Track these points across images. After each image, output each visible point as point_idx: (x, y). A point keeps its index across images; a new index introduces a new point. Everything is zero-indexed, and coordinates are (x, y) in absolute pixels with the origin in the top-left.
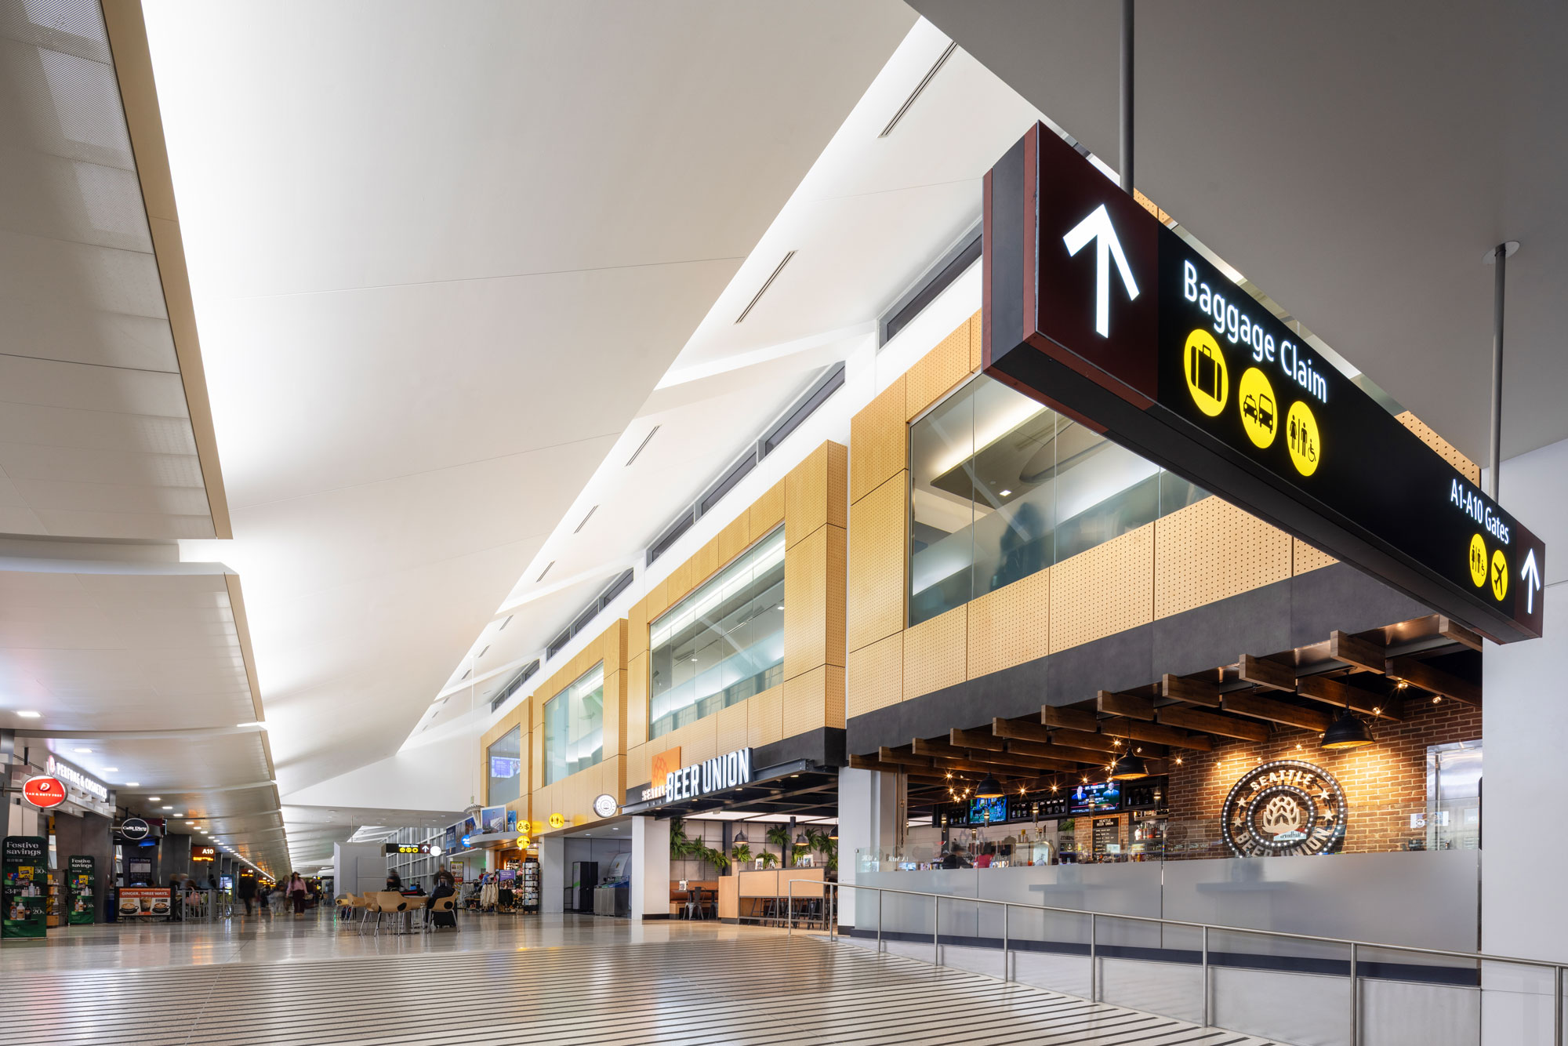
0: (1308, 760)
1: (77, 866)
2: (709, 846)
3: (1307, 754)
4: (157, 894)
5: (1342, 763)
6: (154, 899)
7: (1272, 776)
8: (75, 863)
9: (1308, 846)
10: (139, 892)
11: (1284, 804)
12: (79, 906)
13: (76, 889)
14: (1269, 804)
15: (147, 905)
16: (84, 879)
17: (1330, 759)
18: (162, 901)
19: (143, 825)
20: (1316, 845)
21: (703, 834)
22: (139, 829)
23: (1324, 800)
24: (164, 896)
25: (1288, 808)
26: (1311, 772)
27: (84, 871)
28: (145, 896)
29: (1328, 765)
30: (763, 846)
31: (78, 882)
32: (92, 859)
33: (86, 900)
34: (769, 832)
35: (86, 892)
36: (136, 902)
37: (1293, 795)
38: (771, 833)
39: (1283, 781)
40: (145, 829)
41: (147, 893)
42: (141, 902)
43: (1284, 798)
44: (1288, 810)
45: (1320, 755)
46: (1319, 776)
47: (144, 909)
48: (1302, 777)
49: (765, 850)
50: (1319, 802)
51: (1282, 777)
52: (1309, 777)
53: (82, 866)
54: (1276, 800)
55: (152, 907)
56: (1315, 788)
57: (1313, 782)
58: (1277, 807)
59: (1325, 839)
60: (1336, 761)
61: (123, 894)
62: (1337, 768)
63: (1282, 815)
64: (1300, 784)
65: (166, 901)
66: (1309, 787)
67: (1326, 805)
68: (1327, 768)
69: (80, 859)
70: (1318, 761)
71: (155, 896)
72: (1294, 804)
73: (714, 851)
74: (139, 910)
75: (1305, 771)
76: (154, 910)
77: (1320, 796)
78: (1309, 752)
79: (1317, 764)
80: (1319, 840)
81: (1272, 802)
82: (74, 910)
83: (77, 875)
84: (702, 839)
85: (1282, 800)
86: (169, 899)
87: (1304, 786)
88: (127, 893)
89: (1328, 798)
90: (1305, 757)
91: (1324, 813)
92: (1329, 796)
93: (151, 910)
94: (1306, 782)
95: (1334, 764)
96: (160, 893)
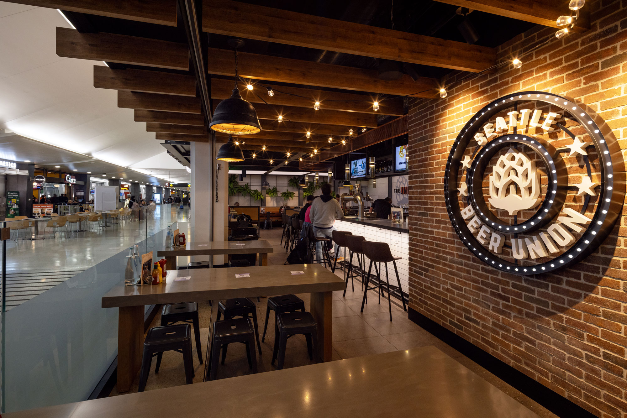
0: (550, 89)
1: (11, 195)
2: (253, 188)
3: (549, 79)
4: (47, 207)
5: (611, 83)
6: (46, 209)
7: (500, 122)
8: (10, 194)
9: (551, 238)
10: (41, 206)
11: (514, 164)
12: (12, 212)
13: (10, 205)
14: (495, 164)
15: (44, 211)
16: (14, 201)
17: (587, 81)
18: (50, 210)
19: (43, 178)
20: (563, 238)
21: (249, 182)
22: (41, 180)
23: (578, 157)
24: (50, 208)
25: (520, 170)
26: (555, 109)
27: (14, 198)
28: (43, 208)
29: (584, 91)
30: (286, 188)
31: (11, 202)
32: (18, 193)
33: (15, 209)
34: (290, 181)
35: (15, 206)
36: (39, 210)
37: (527, 151)
38: (291, 181)
39: (515, 129)
40: (43, 180)
41: (44, 207)
42: (41, 210)
43: (515, 154)
44: (520, 174)
45: (570, 77)
46: (567, 114)
47: (43, 213)
48: (542, 119)
49: (287, 190)
50: (570, 160)
51: (513, 121)
52: (551, 116)
53: (13, 195)
54: (504, 158)
55: (46, 212)
56: (563, 137)
57: (558, 125)
58: (506, 168)
59: (579, 229)
60: (599, 83)
61: (34, 207)
62: (602, 96)
63: (513, 183)
64: (539, 130)
65: (51, 210)
66: (553, 135)
67: (582, 167)
68: (582, 98)
69: (12, 193)
70: (565, 88)
71: (47, 208)
72: (528, 163)
73: (256, 191)
74: (40, 214)
75: (545, 108)
76: (46, 214)
77: (568, 151)
78: (552, 74)
79: (564, 94)
80: (570, 230)
81: (499, 162)
82: (9, 213)
83: (11, 199)
84: (249, 185)
85: (513, 158)
86: (52, 209)
87: (546, 133)
88: (36, 207)
89: (584, 153)
90: (545, 85)
91: (579, 180)
92: (587, 149)
93: (45, 214)
94: (546, 127)
95: (596, 87)
96: (49, 207)
